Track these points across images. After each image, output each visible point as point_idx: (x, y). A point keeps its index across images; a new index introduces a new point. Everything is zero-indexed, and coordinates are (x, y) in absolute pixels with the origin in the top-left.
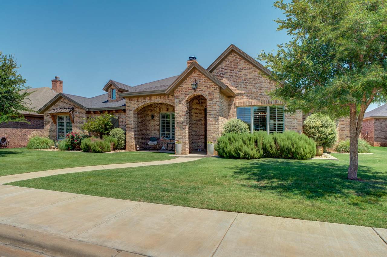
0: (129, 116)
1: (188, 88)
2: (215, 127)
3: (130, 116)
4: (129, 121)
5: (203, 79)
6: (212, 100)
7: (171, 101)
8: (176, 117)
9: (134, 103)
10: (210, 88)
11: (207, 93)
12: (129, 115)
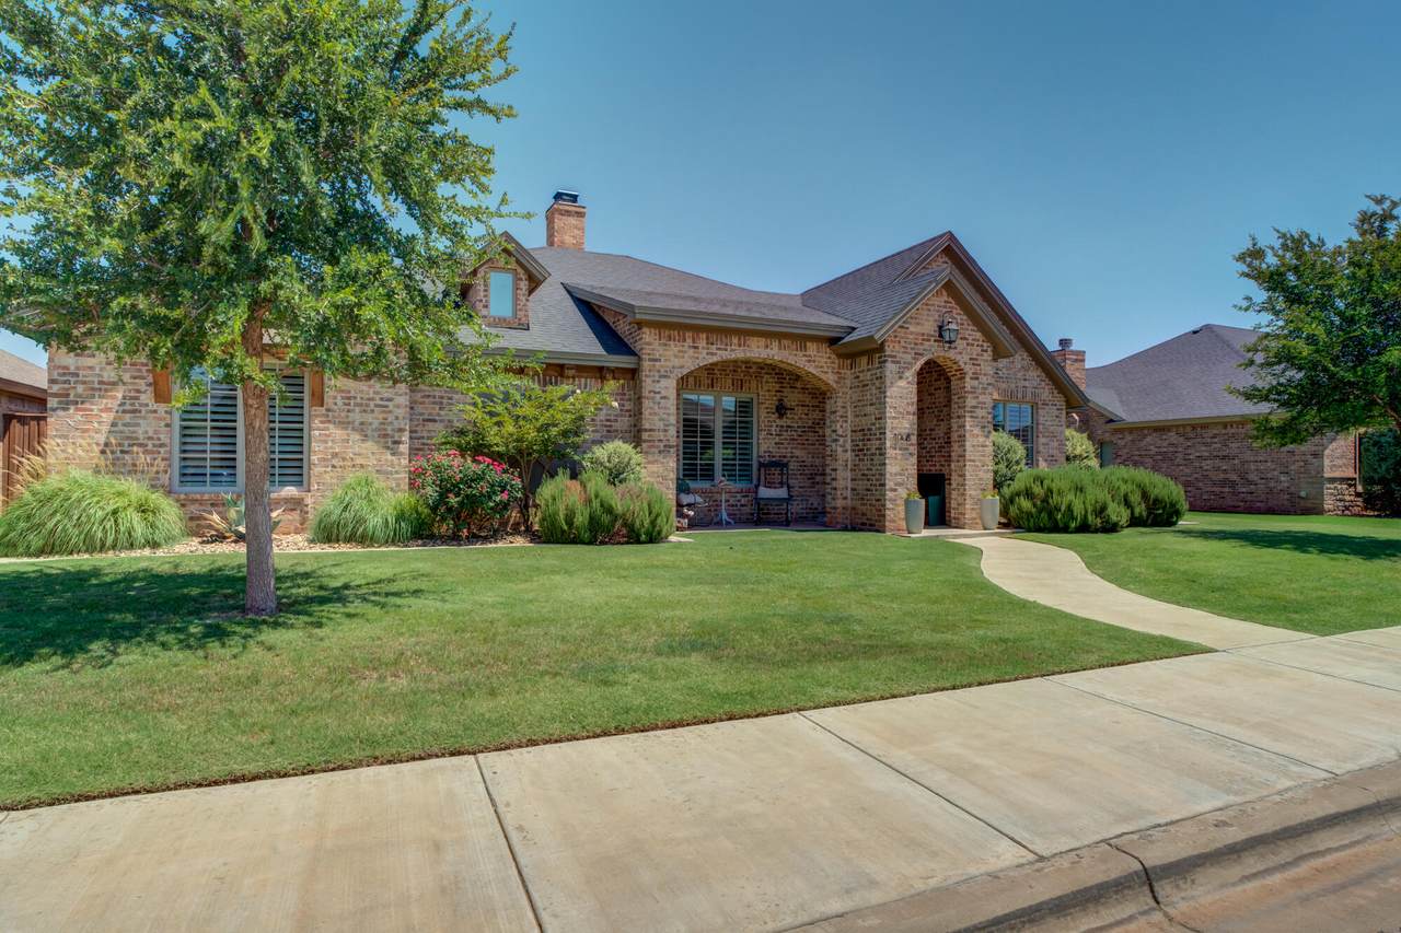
0: (658, 396)
1: (923, 334)
2: (984, 451)
3: (664, 398)
4: (656, 418)
5: (959, 317)
6: (977, 379)
7: (814, 361)
8: (890, 418)
9: (679, 351)
10: (973, 345)
11: (966, 358)
12: (659, 393)
